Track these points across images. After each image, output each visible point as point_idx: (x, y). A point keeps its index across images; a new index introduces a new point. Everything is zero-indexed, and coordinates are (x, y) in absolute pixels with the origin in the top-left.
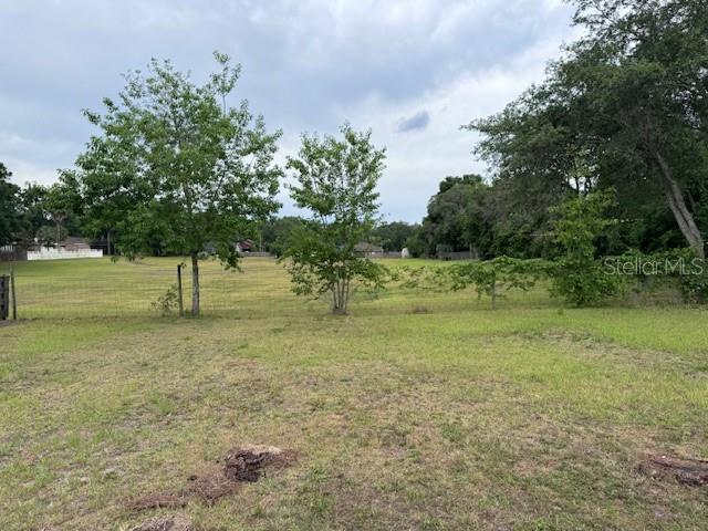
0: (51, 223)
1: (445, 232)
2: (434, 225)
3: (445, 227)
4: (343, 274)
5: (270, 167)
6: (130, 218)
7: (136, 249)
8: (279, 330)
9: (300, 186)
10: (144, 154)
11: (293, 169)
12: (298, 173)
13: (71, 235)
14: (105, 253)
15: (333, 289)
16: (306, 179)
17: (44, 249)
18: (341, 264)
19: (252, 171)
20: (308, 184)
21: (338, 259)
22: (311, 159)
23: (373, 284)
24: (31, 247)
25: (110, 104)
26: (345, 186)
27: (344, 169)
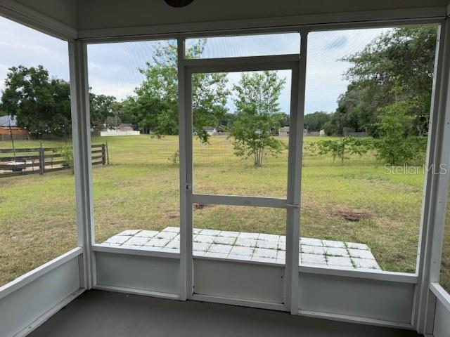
0: (112, 115)
1: (349, 119)
2: (341, 114)
3: (348, 116)
4: (260, 146)
5: (224, 90)
6: (159, 118)
7: (161, 133)
8: (224, 172)
9: (240, 100)
10: (164, 86)
11: (236, 90)
12: (239, 93)
13: (123, 122)
14: (141, 132)
15: (255, 153)
16: (242, 95)
17: (109, 130)
18: (259, 140)
19: (215, 93)
20: (243, 98)
21: (258, 138)
22: (245, 85)
23: (275, 151)
24: (102, 129)
25: (148, 64)
26: (262, 99)
27: (262, 90)
